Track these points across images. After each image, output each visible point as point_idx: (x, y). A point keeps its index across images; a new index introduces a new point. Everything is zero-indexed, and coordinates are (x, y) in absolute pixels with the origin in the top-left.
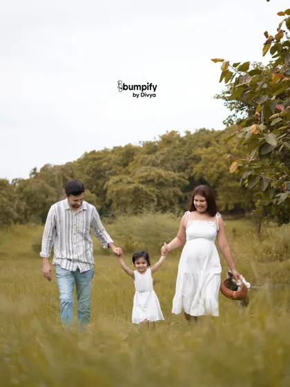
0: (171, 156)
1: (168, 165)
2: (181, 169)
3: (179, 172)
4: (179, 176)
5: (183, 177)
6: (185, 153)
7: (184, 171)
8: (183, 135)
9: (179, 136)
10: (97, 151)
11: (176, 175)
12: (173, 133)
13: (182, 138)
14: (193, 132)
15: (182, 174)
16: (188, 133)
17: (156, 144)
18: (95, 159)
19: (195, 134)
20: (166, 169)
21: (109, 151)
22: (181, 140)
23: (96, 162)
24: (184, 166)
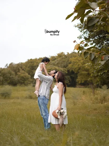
0: (61, 62)
1: (60, 65)
2: (65, 67)
3: (64, 68)
4: (64, 70)
5: (65, 70)
6: (67, 61)
7: (66, 68)
8: (66, 54)
9: (64, 54)
10: (33, 59)
11: (62, 69)
12: (62, 53)
13: (66, 55)
14: (70, 53)
15: (65, 69)
16: (68, 53)
17: (56, 57)
18: (31, 62)
19: (71, 54)
20: (58, 67)
21: (37, 59)
22: (65, 56)
23: (32, 63)
24: (66, 66)
